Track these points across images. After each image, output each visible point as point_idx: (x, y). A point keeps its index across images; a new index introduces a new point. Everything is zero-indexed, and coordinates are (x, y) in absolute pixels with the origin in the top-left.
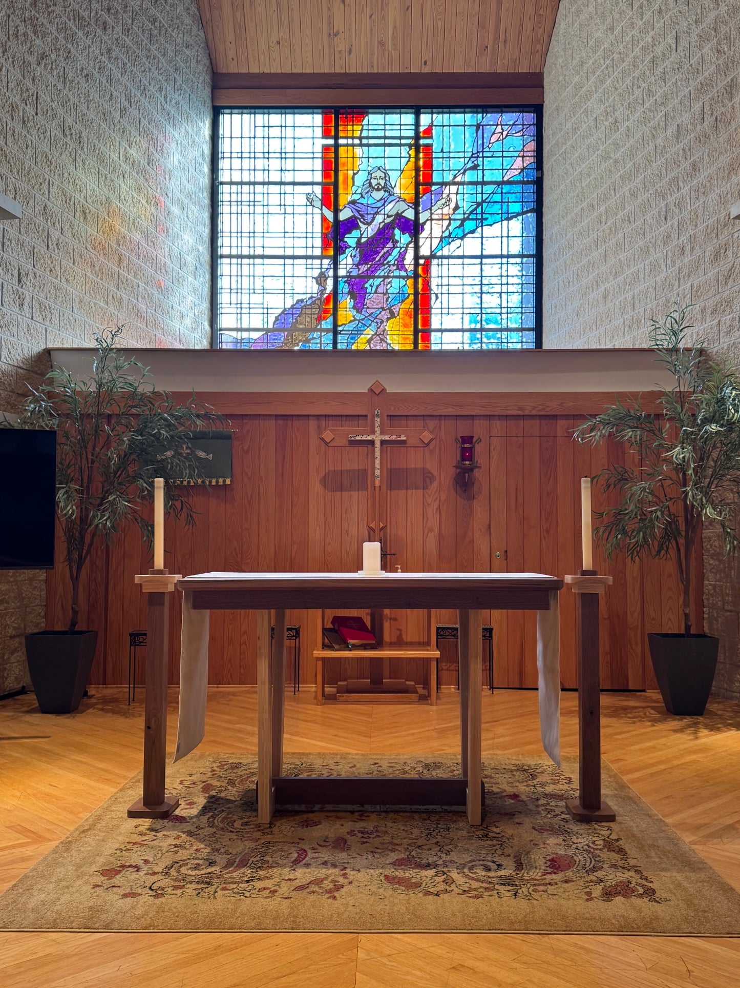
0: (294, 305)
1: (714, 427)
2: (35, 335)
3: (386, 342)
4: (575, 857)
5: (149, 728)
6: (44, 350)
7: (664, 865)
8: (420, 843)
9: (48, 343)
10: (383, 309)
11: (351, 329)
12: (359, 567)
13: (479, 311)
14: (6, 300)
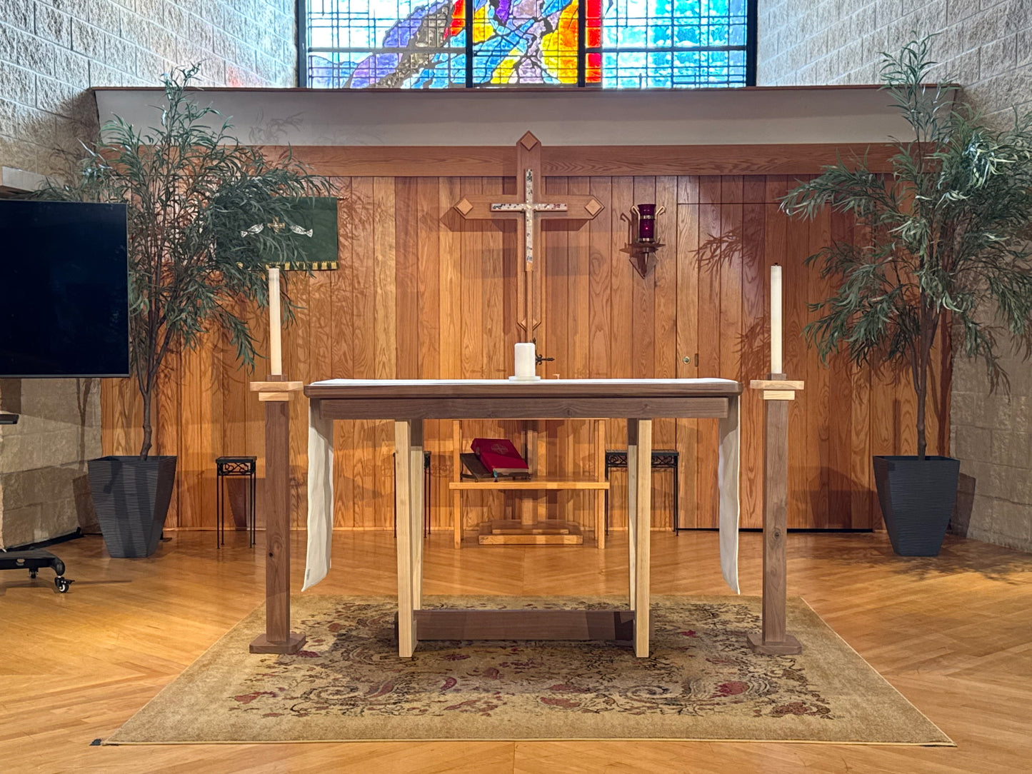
0: (412, 15)
1: (955, 195)
2: (76, 71)
3: (540, 67)
4: (749, 684)
5: (271, 555)
6: (88, 90)
7: (845, 690)
8: (580, 672)
9: (92, 80)
10: (536, 20)
11: (491, 48)
12: (510, 371)
13: (668, 22)
14: (40, 26)
